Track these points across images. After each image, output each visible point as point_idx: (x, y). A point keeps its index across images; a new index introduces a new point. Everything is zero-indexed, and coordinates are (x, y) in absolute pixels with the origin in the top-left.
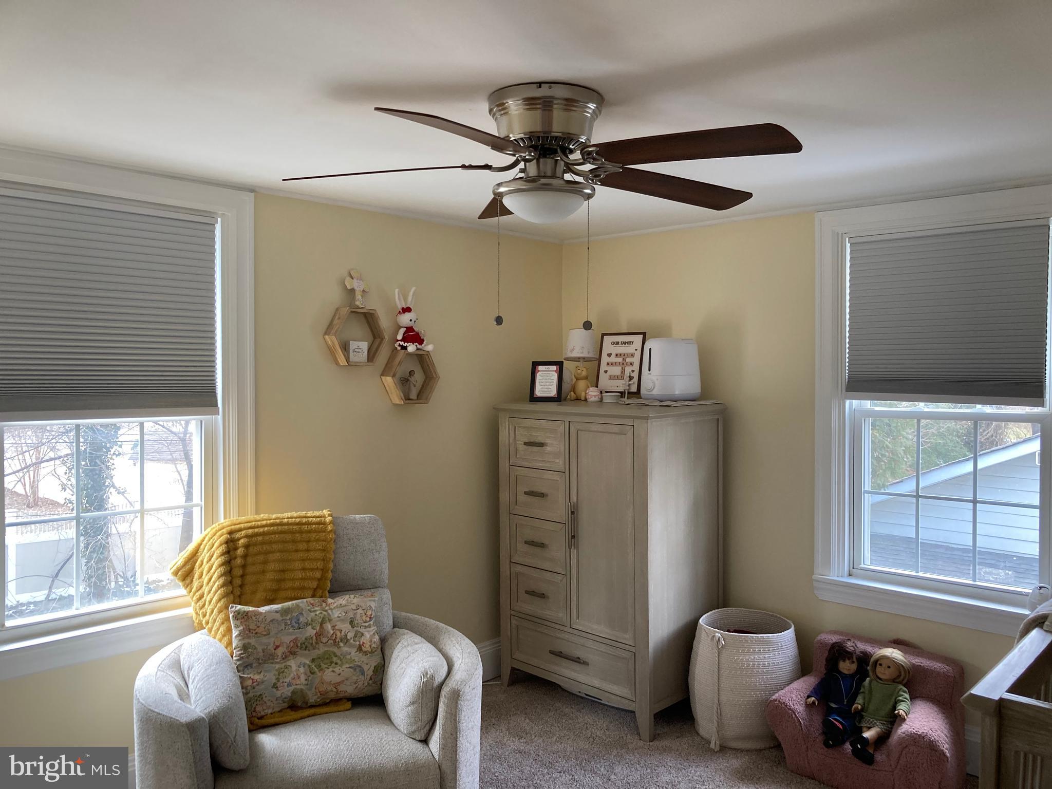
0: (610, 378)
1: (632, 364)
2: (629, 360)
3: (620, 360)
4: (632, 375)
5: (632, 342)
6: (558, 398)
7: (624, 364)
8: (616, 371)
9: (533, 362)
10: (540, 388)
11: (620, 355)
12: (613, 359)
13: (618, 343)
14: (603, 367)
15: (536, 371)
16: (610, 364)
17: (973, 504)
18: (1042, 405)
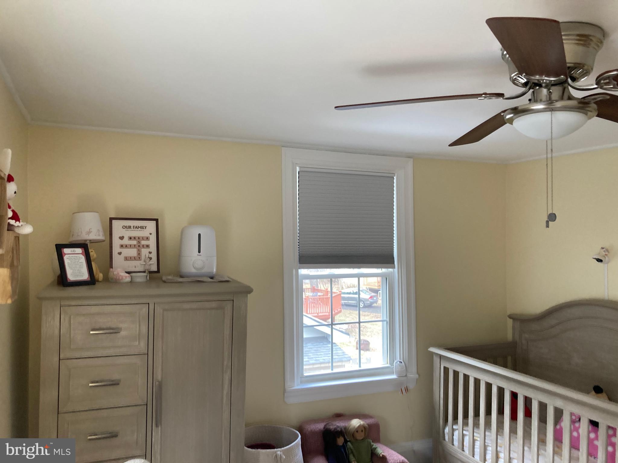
0: (126, 259)
1: (148, 246)
2: (144, 242)
3: (134, 242)
4: (151, 256)
5: (146, 227)
6: (92, 281)
7: (139, 247)
8: (133, 252)
9: (56, 245)
10: (71, 271)
11: (135, 238)
12: (126, 241)
13: (130, 227)
14: (116, 249)
15: (63, 255)
16: (124, 246)
17: (359, 324)
18: (394, 267)
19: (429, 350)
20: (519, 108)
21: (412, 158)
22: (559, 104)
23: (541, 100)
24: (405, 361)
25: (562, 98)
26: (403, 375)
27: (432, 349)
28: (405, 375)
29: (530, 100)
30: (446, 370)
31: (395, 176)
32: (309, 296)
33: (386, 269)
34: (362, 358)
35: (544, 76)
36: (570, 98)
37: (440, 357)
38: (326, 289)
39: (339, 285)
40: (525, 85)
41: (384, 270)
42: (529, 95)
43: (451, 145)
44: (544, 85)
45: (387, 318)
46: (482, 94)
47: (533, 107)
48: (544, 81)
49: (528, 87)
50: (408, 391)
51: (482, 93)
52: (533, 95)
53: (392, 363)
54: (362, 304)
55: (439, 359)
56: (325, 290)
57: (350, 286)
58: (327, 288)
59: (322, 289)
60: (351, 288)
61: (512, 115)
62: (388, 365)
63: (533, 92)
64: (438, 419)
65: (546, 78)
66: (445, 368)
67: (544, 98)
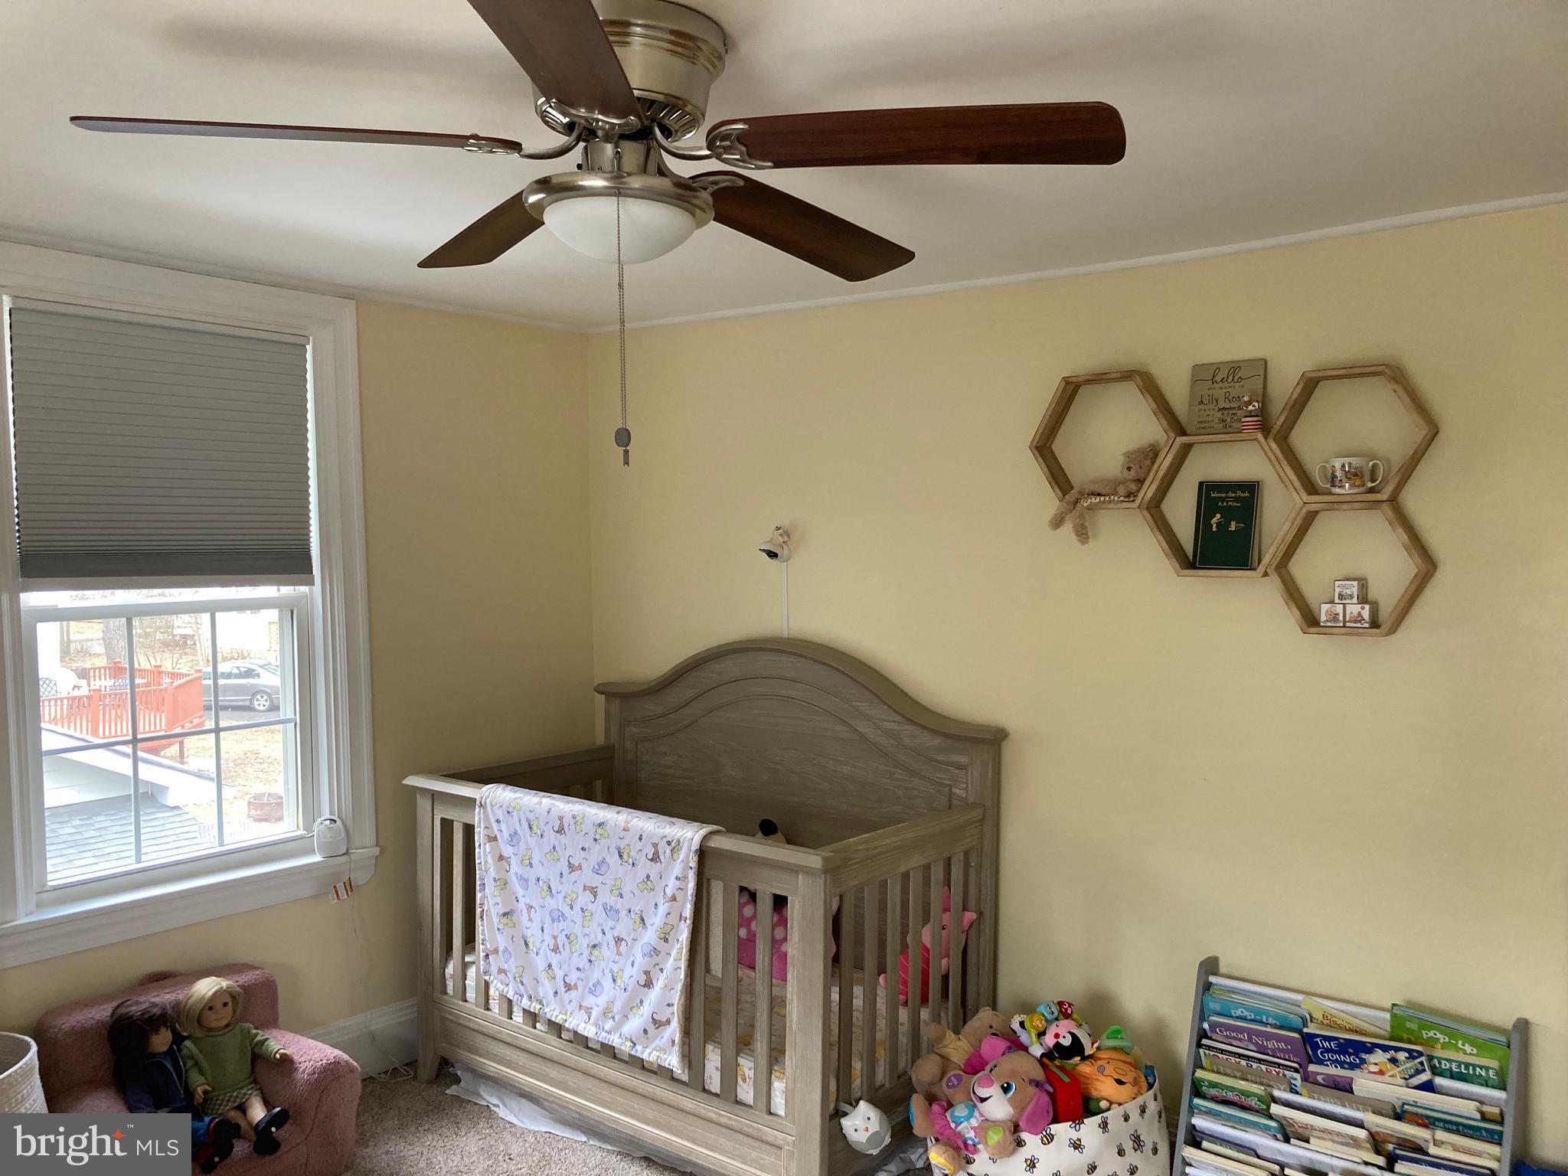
17: (216, 736)
18: (311, 583)
19: (404, 782)
20: (554, 181)
21: (353, 299)
22: (636, 182)
23: (600, 169)
24: (344, 817)
25: (644, 170)
26: (342, 849)
27: (413, 781)
28: (344, 851)
29: (579, 167)
30: (447, 825)
31: (309, 344)
32: (103, 689)
33: (292, 588)
34: (229, 823)
35: (597, 112)
36: (662, 171)
37: (433, 795)
38: (155, 666)
39: (197, 656)
40: (569, 128)
41: (286, 590)
42: (576, 155)
43: (425, 264)
44: (600, 133)
45: (295, 715)
46: (468, 138)
47: (582, 180)
48: (600, 123)
49: (575, 135)
50: (352, 891)
51: (468, 134)
52: (584, 155)
53: (308, 828)
54: (266, 701)
55: (430, 803)
56: (153, 668)
57: (229, 656)
58: (158, 664)
59: (142, 667)
60: (233, 661)
61: (541, 196)
62: (301, 832)
63: (586, 148)
64: (430, 946)
65: (600, 117)
66: (442, 820)
67: (607, 166)
